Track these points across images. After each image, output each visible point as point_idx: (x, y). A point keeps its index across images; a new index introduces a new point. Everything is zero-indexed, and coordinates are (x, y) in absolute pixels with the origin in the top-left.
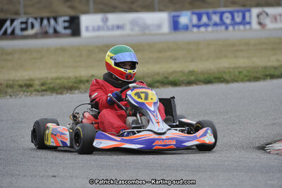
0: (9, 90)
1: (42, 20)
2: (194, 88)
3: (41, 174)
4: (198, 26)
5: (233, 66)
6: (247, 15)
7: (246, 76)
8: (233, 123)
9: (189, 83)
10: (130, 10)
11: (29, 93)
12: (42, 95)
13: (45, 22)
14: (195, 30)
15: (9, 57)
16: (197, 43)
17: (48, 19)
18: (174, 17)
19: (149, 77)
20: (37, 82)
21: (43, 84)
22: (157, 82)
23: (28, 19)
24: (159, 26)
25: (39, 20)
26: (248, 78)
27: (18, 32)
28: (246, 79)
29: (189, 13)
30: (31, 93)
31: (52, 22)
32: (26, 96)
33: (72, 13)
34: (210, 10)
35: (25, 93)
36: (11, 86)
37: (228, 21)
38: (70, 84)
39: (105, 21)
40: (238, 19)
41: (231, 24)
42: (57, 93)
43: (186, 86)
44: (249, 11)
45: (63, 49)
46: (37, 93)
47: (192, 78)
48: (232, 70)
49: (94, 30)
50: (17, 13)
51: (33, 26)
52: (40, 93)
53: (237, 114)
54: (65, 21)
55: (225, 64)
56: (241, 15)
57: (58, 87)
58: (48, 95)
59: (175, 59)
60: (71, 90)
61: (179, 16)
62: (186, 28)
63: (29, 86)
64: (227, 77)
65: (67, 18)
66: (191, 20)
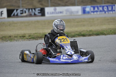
0: (16, 38)
1: (29, 9)
2: (92, 37)
3: (29, 73)
4: (94, 12)
5: (107, 28)
6: (114, 7)
7: (113, 32)
8: (108, 52)
9: (90, 35)
10: (65, 5)
11: (24, 40)
12: (29, 40)
13: (30, 10)
14: (92, 13)
15: (16, 25)
16: (93, 19)
17: (32, 9)
18: (83, 8)
19: (73, 33)
20: (27, 35)
21: (29, 36)
22: (77, 35)
23: (23, 9)
24: (77, 12)
25: (28, 10)
26: (114, 33)
27: (19, 14)
28: (113, 33)
29: (89, 6)
30: (25, 39)
31: (33, 10)
32: (22, 41)
33: (42, 7)
34: (98, 5)
35: (22, 40)
36: (16, 37)
37: (106, 10)
38: (41, 36)
39: (55, 10)
40: (110, 9)
41: (107, 11)
42: (35, 40)
43: (88, 36)
44: (115, 6)
45: (38, 22)
46: (27, 39)
47: (91, 33)
48: (107, 30)
49: (51, 13)
50: (19, 7)
51: (25, 12)
52: (28, 40)
53: (109, 48)
54: (39, 10)
55: (104, 27)
56: (111, 7)
57: (36, 37)
58: (31, 40)
59: (84, 26)
60: (41, 38)
61: (85, 8)
62: (89, 13)
63: (24, 37)
64: (105, 33)
65: (39, 9)
66: (90, 9)
